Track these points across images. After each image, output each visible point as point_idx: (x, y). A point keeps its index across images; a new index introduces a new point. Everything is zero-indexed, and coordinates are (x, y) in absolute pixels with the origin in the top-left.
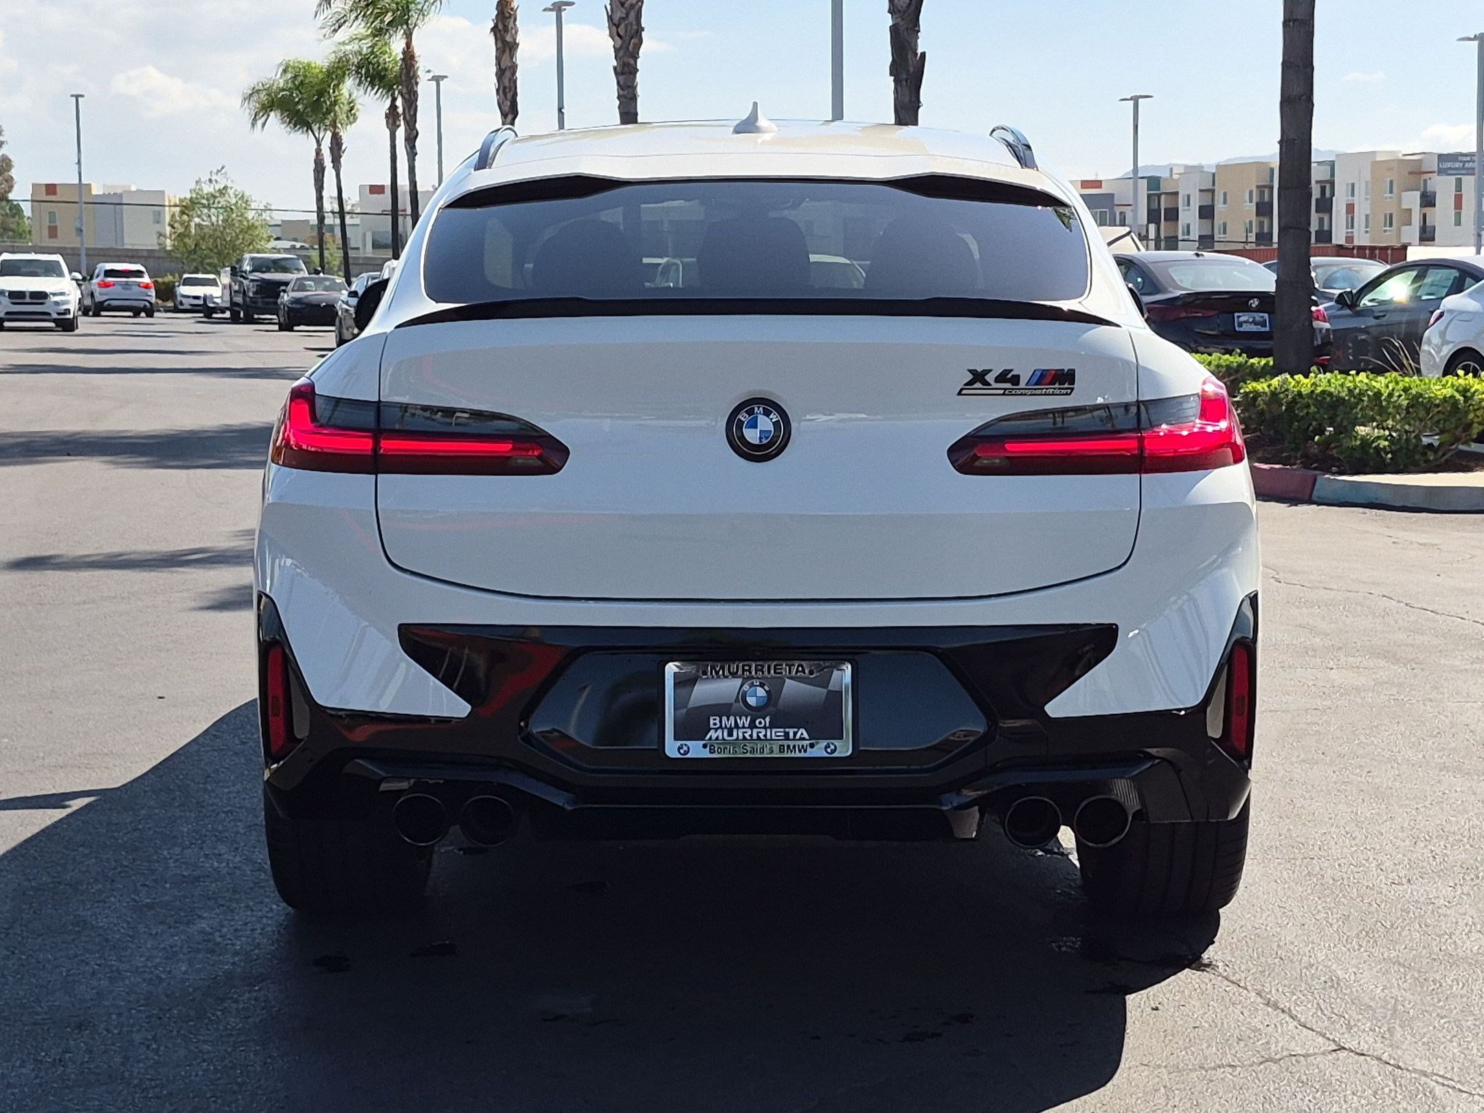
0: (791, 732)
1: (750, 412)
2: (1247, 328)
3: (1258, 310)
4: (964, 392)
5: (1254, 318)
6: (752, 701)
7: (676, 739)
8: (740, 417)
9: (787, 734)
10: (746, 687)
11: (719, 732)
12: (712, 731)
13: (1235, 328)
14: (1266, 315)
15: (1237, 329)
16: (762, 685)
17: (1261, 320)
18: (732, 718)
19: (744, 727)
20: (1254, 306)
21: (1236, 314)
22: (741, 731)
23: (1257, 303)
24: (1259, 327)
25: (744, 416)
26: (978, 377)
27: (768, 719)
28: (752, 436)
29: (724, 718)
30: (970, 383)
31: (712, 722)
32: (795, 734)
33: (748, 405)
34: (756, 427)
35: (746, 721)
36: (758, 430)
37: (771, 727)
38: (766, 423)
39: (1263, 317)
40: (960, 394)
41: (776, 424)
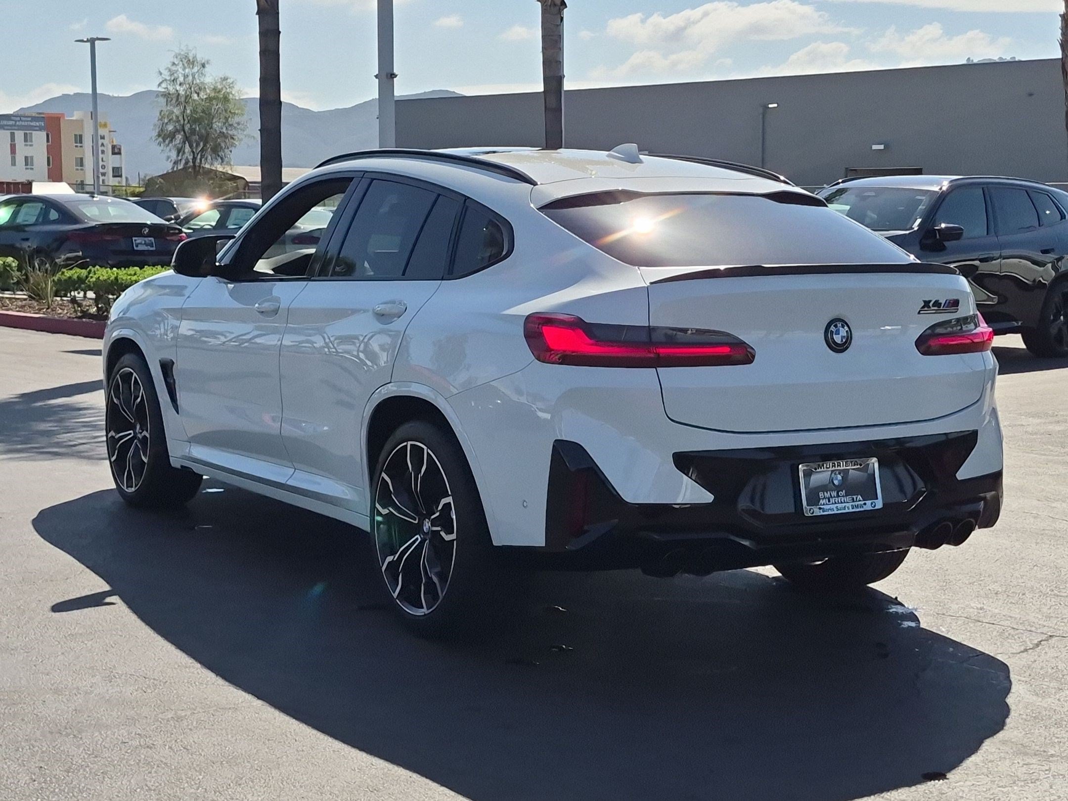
0: (855, 497)
1: (836, 326)
2: (140, 248)
3: (148, 236)
4: (921, 312)
5: (145, 241)
6: (836, 482)
7: (808, 505)
8: (831, 329)
9: (853, 499)
10: (833, 475)
11: (824, 500)
12: (821, 500)
13: (133, 247)
14: (152, 239)
15: (135, 248)
16: (839, 474)
17: (150, 242)
18: (829, 493)
19: (834, 497)
20: (145, 233)
21: (134, 239)
22: (833, 499)
23: (147, 231)
24: (149, 247)
25: (832, 328)
26: (927, 304)
27: (844, 491)
28: (838, 339)
29: (825, 493)
30: (923, 307)
31: (820, 495)
32: (857, 498)
33: (833, 322)
34: (839, 334)
35: (834, 494)
36: (840, 336)
37: (846, 496)
38: (843, 332)
39: (151, 240)
40: (919, 313)
41: (847, 331)
